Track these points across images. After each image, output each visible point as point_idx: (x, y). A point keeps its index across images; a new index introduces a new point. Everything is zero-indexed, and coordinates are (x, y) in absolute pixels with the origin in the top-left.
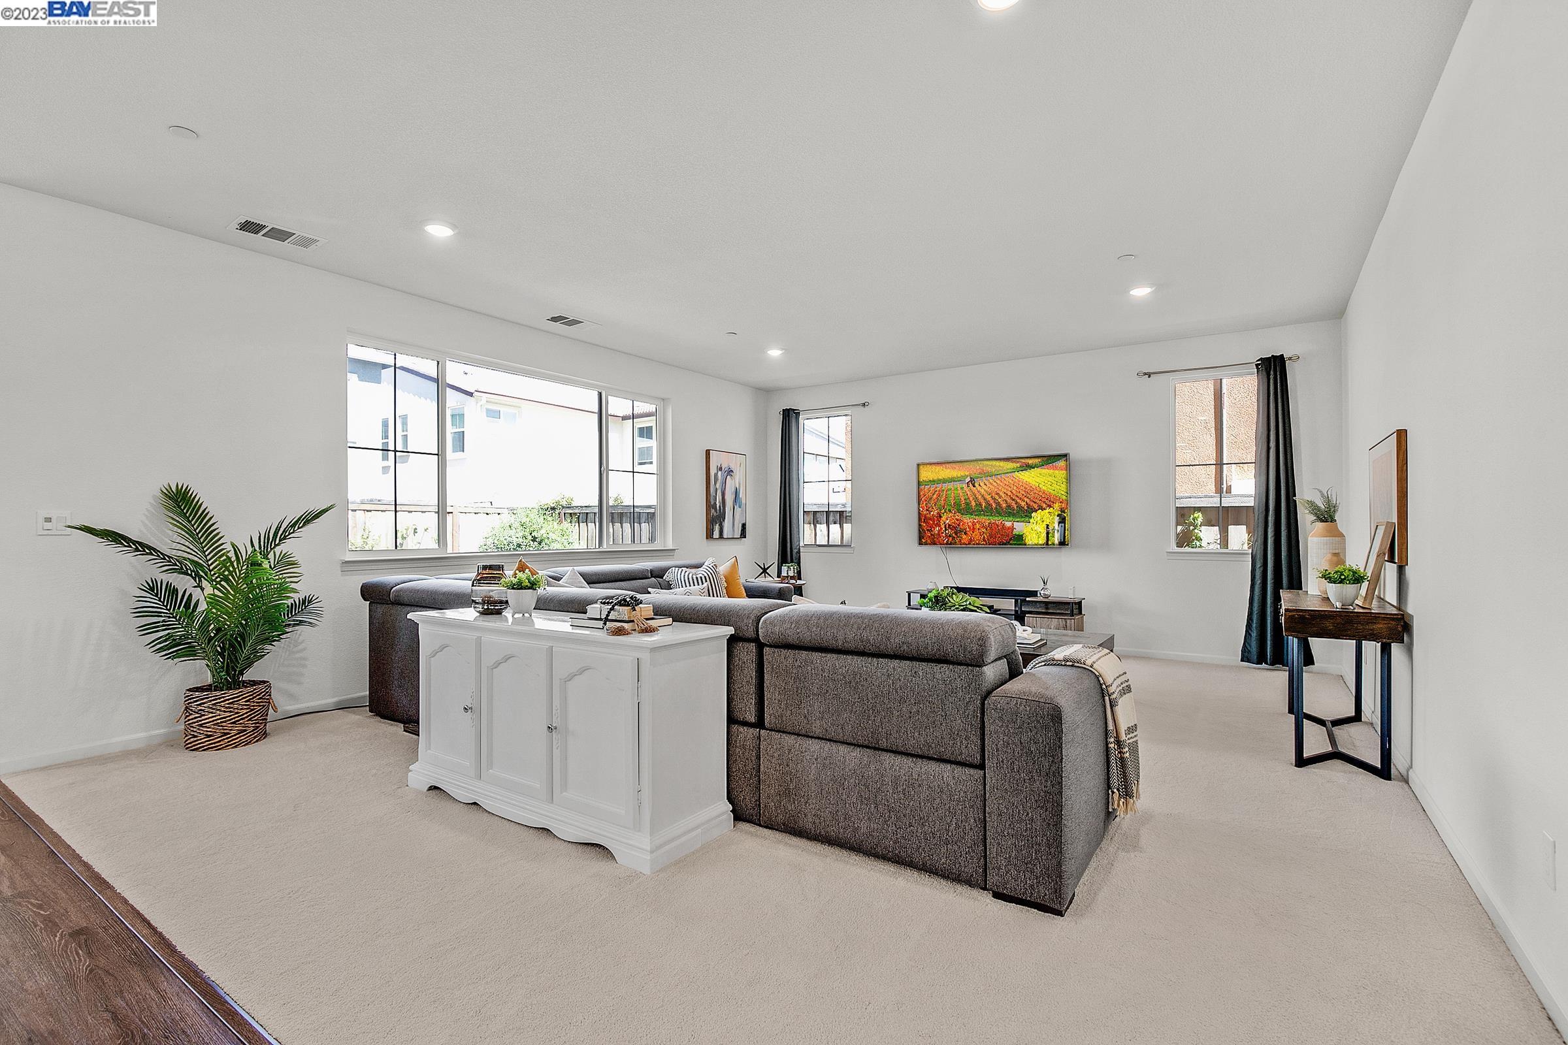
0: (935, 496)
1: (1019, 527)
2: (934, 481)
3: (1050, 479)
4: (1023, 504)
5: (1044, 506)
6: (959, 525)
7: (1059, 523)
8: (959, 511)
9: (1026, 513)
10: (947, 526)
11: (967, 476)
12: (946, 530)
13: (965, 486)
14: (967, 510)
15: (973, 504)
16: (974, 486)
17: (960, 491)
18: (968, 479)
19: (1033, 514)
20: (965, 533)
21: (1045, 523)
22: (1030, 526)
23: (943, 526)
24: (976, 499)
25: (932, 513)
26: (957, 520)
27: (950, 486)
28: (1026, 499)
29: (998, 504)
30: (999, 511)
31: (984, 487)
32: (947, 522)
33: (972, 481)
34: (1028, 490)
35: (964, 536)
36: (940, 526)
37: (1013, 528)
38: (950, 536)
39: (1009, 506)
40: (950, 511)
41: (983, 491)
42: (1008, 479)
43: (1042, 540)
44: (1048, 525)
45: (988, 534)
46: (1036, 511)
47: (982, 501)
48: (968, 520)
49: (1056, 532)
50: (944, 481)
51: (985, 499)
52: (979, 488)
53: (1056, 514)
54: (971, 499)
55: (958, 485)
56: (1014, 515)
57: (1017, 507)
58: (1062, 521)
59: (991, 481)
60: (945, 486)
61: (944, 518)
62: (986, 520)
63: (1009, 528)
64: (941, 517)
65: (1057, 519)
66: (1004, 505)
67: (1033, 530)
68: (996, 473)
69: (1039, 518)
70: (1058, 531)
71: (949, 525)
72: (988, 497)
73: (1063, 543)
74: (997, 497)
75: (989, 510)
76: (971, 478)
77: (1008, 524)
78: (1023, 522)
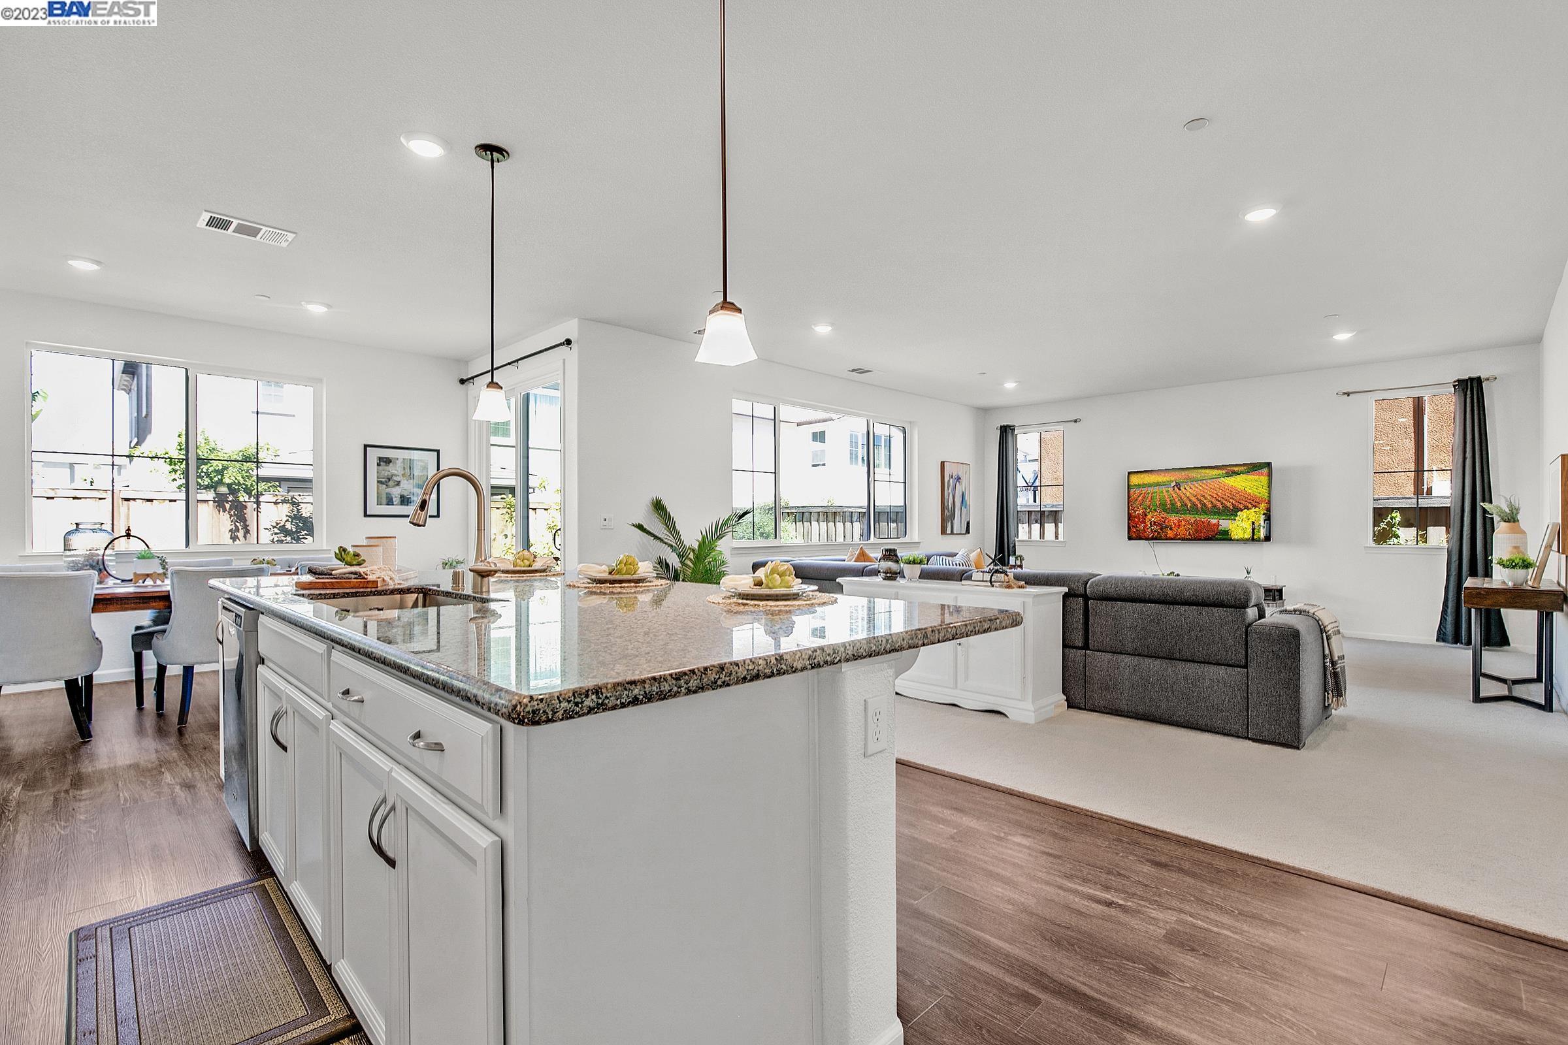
0: (1140, 498)
1: (1225, 524)
2: (1139, 485)
3: (1256, 483)
4: (1228, 504)
5: (1250, 506)
6: (1164, 522)
7: (1265, 520)
8: (1164, 510)
9: (1232, 512)
10: (1153, 523)
11: (1173, 481)
12: (1151, 526)
13: (1170, 489)
14: (1173, 509)
15: (1179, 504)
16: (1180, 490)
17: (1167, 493)
18: (1174, 484)
19: (1239, 513)
20: (1171, 529)
21: (1251, 520)
22: (1236, 523)
23: (1148, 523)
24: (1181, 500)
25: (1137, 512)
26: (1163, 518)
27: (1156, 489)
28: (1231, 501)
29: (1204, 504)
30: (1204, 510)
31: (1190, 490)
32: (1153, 519)
33: (1178, 486)
34: (1233, 493)
35: (1169, 532)
36: (1145, 523)
37: (1218, 525)
38: (1155, 531)
39: (1215, 506)
40: (1155, 510)
41: (1188, 494)
42: (1214, 483)
43: (1248, 535)
44: (1253, 523)
45: (1193, 530)
46: (1242, 510)
47: (1197, 503)
48: (1173, 518)
49: (1262, 528)
50: (1150, 485)
51: (1190, 500)
52: (1184, 491)
53: (1262, 513)
54: (1177, 500)
55: (1164, 489)
56: (1219, 514)
57: (1223, 507)
58: (1268, 518)
59: (1196, 485)
60: (1150, 490)
61: (1149, 516)
62: (1191, 518)
63: (1214, 525)
64: (1146, 515)
65: (1263, 517)
66: (1210, 506)
67: (1240, 526)
68: (1201, 478)
69: (1245, 516)
70: (1264, 527)
71: (1155, 522)
72: (1194, 499)
73: (1268, 538)
74: (1203, 499)
75: (1194, 509)
76: (1176, 483)
77: (1214, 521)
78: (1229, 519)
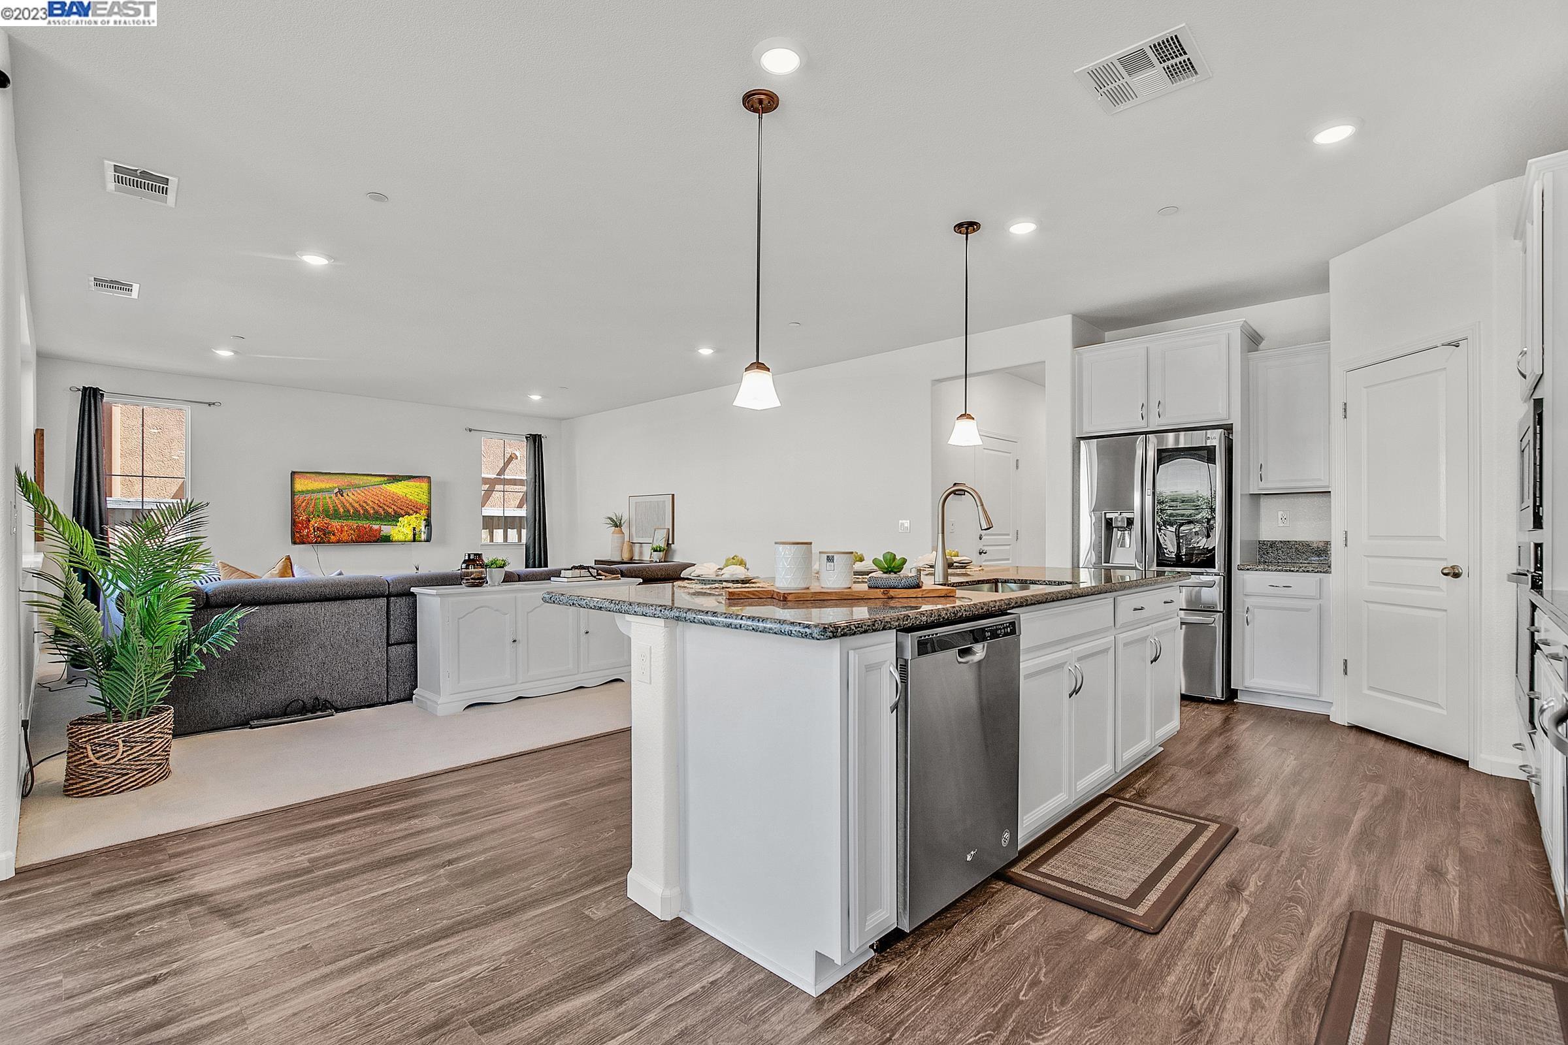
0: (304, 504)
1: (386, 530)
2: (302, 491)
3: (417, 490)
4: (390, 510)
5: (411, 512)
6: (327, 528)
7: (426, 526)
8: (327, 516)
9: (394, 518)
10: (316, 528)
11: (336, 488)
12: (315, 532)
13: (333, 496)
14: (336, 515)
15: (342, 510)
16: (342, 496)
17: (330, 500)
18: (337, 490)
19: (401, 518)
20: (334, 535)
21: (412, 526)
22: (397, 528)
23: (311, 529)
24: (344, 506)
25: (301, 518)
26: (326, 524)
27: (319, 496)
28: (393, 507)
29: (366, 510)
30: (367, 516)
31: (352, 496)
32: (316, 525)
33: (341, 492)
34: (395, 499)
35: (332, 537)
36: (309, 528)
37: (380, 530)
38: (318, 537)
39: (376, 512)
40: (318, 516)
41: (351, 500)
42: (376, 490)
43: (409, 538)
44: (414, 529)
45: (356, 536)
46: (403, 516)
47: (360, 509)
48: (336, 524)
49: (422, 533)
50: (313, 492)
51: (352, 506)
52: (347, 497)
53: (423, 518)
54: (339, 506)
55: (327, 495)
56: (381, 520)
57: (384, 513)
58: (428, 524)
59: (359, 491)
60: (313, 496)
61: (312, 522)
62: (354, 524)
63: (376, 530)
64: (309, 521)
65: (423, 523)
66: (372, 512)
67: (402, 530)
68: (363, 485)
69: (406, 522)
70: (425, 533)
71: (318, 528)
72: (356, 505)
73: (428, 540)
74: (365, 505)
75: (357, 515)
76: (339, 489)
77: (376, 527)
78: (390, 525)
